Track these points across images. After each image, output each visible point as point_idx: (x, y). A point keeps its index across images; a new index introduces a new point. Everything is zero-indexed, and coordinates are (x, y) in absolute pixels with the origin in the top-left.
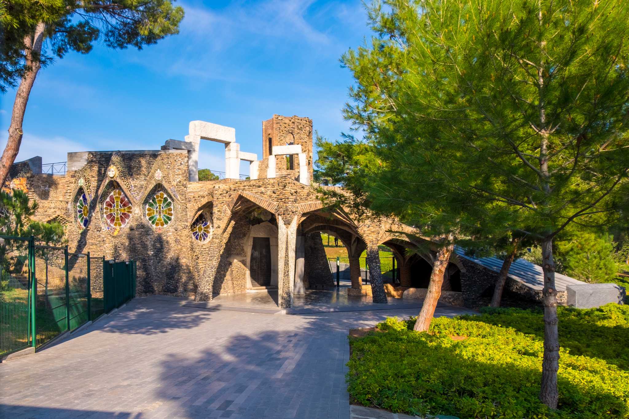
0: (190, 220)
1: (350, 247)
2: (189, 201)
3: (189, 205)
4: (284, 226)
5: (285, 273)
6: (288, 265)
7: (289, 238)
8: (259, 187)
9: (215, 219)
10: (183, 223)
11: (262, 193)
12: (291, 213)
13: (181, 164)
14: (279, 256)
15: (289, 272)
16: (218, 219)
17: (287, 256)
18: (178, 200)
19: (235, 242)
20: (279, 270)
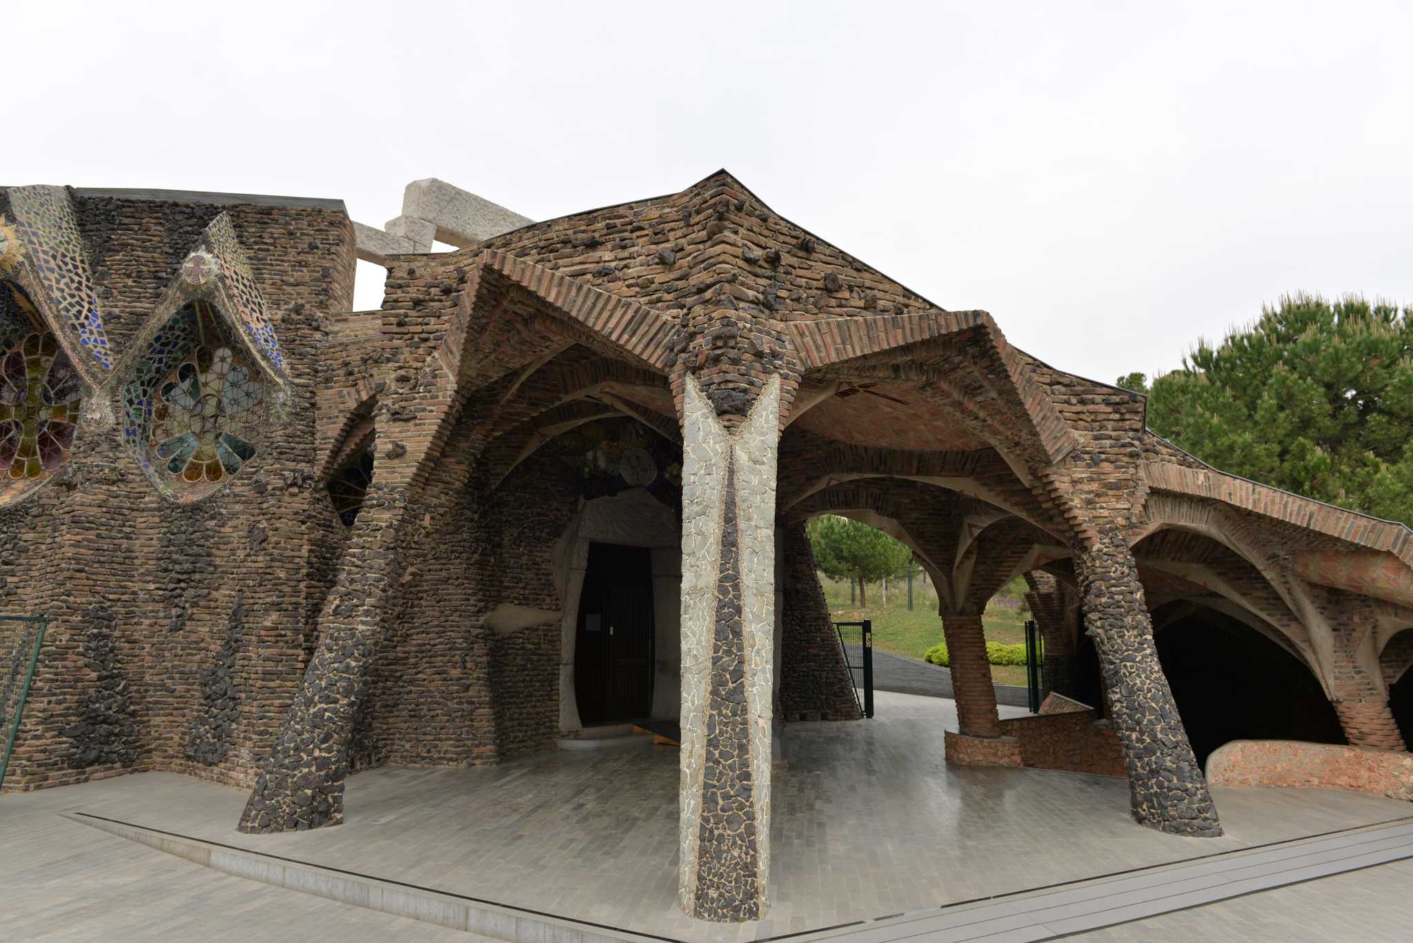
0: (323, 456)
1: (949, 577)
2: (327, 380)
3: (325, 396)
4: (714, 425)
5: (718, 682)
6: (738, 634)
7: (740, 478)
8: (593, 245)
9: (385, 416)
10: (291, 465)
11: (604, 273)
12: (748, 356)
13: (313, 247)
14: (685, 585)
15: (747, 680)
16: (396, 416)
17: (729, 581)
18: (282, 375)
19: (519, 557)
20: (686, 662)
